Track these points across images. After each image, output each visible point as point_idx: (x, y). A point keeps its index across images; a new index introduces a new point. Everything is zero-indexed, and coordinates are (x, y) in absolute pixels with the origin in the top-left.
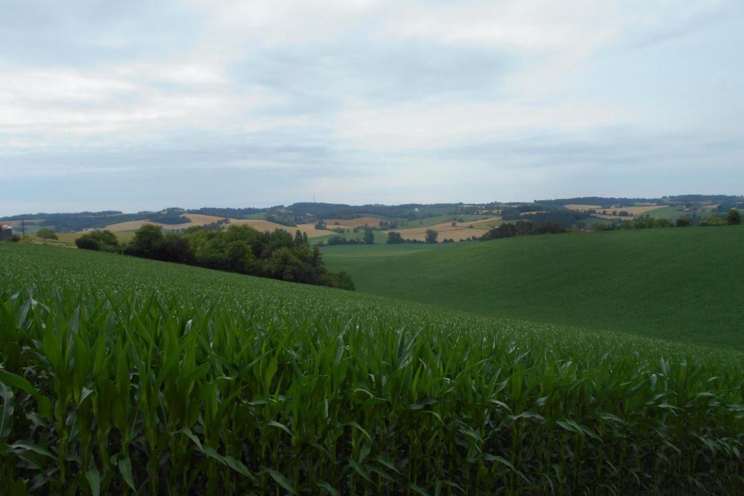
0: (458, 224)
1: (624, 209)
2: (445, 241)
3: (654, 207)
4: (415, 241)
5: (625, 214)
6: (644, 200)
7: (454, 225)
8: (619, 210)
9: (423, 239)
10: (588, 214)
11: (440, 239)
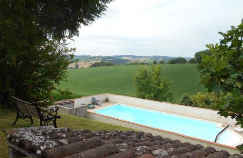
0: (87, 62)
1: (139, 59)
2: (82, 68)
3: (147, 59)
4: (71, 68)
5: (138, 60)
6: (145, 57)
7: (86, 63)
8: (137, 59)
9: (74, 67)
10: (128, 60)
11: (80, 67)
